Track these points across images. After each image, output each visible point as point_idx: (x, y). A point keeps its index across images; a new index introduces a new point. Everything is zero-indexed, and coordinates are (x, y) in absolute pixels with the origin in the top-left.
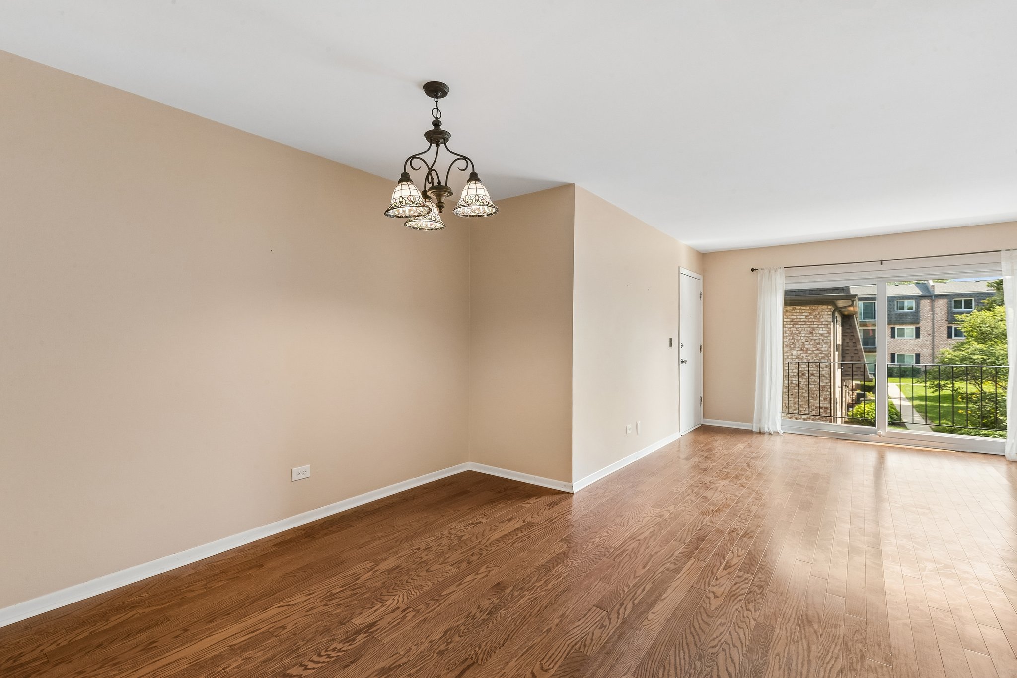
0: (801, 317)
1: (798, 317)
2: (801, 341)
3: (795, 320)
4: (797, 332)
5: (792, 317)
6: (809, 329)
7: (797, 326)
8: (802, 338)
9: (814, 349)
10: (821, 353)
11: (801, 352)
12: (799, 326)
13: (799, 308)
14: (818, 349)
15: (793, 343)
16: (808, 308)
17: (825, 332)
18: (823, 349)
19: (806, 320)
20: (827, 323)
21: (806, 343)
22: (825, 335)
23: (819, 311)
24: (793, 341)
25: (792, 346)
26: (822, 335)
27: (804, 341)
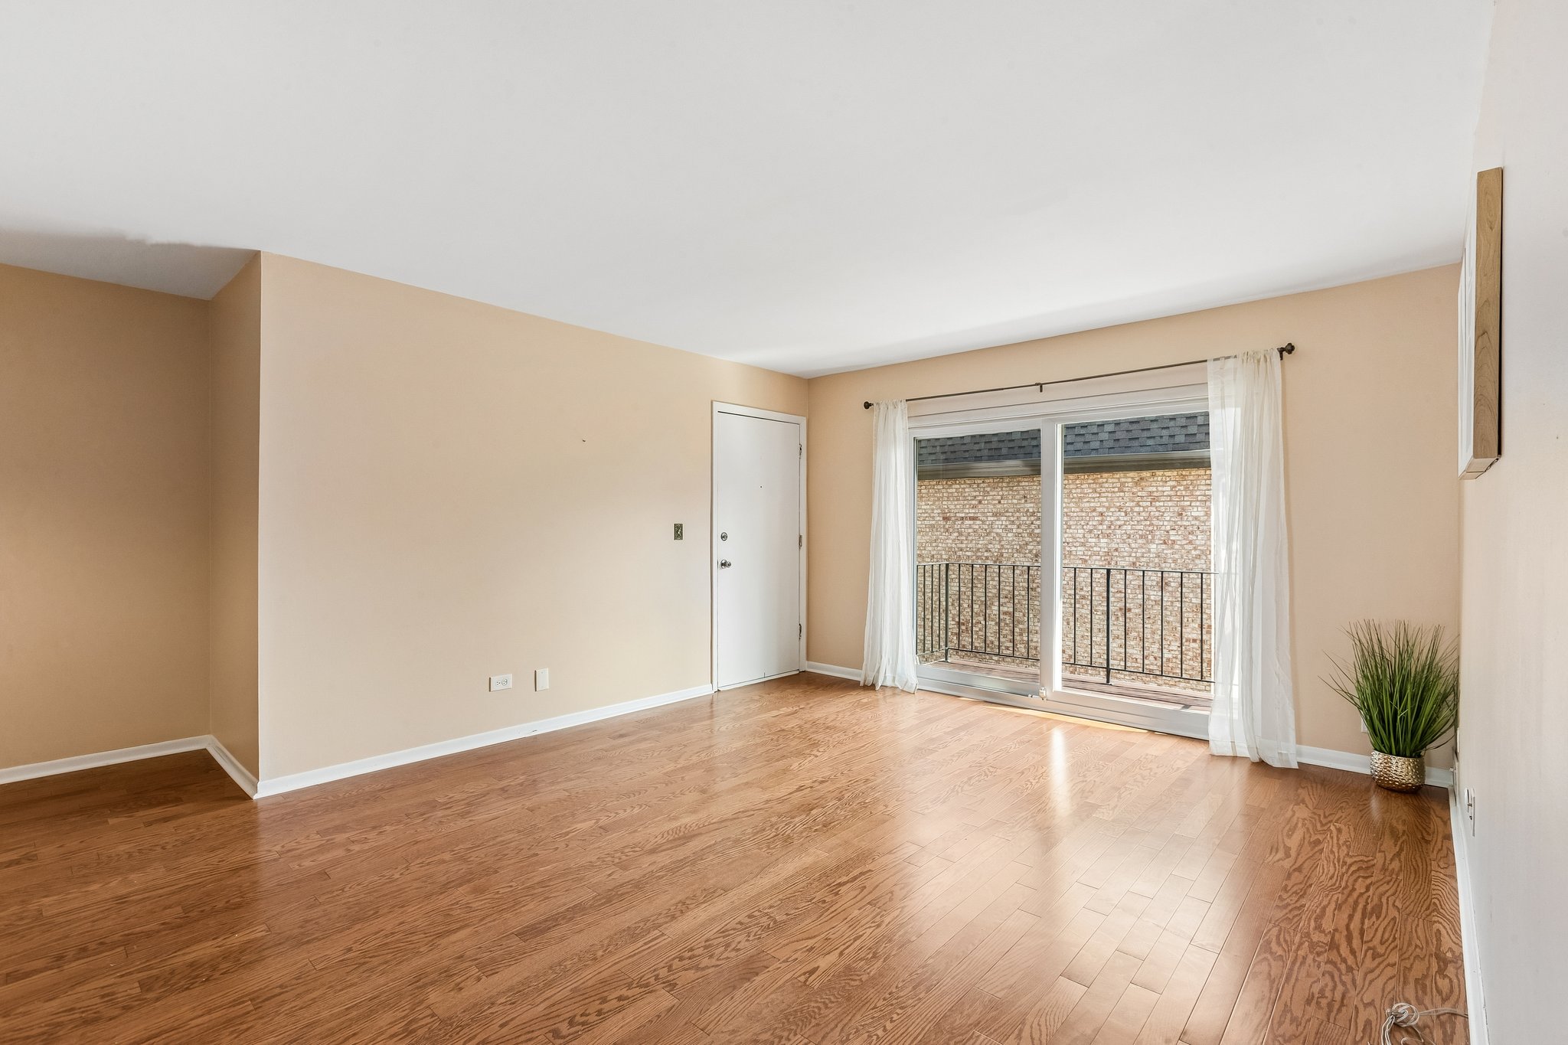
0: (1164, 489)
1: (1160, 489)
2: (1163, 528)
3: (1155, 494)
4: (1157, 514)
5: (1151, 489)
6: (1176, 509)
7: (1158, 504)
8: (1166, 523)
9: (1184, 542)
10: (1195, 549)
11: (1164, 546)
12: (1161, 504)
13: (1159, 473)
14: (1190, 542)
15: (1151, 532)
16: (1175, 473)
17: (1202, 514)
18: (1198, 542)
19: (1172, 493)
20: (1204, 498)
21: (1172, 532)
22: (1202, 519)
23: (1191, 478)
24: (1151, 528)
25: (1150, 537)
26: (1196, 518)
27: (1168, 528)
